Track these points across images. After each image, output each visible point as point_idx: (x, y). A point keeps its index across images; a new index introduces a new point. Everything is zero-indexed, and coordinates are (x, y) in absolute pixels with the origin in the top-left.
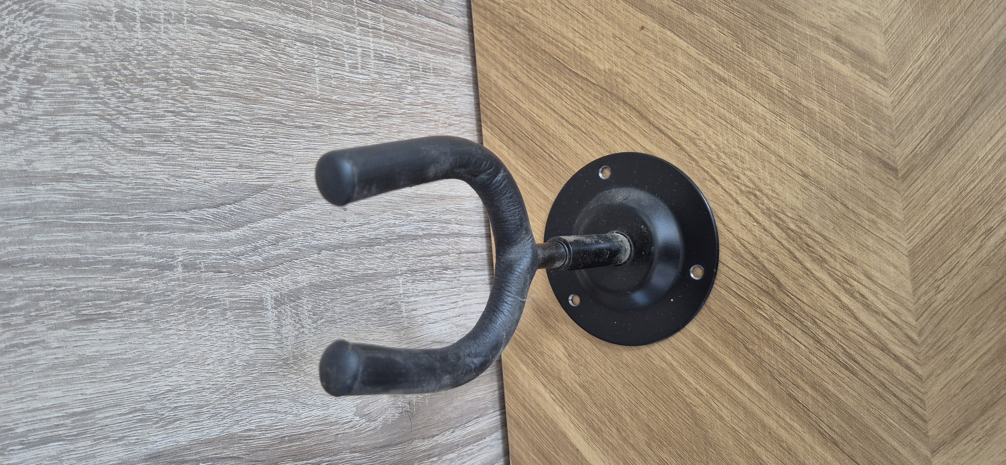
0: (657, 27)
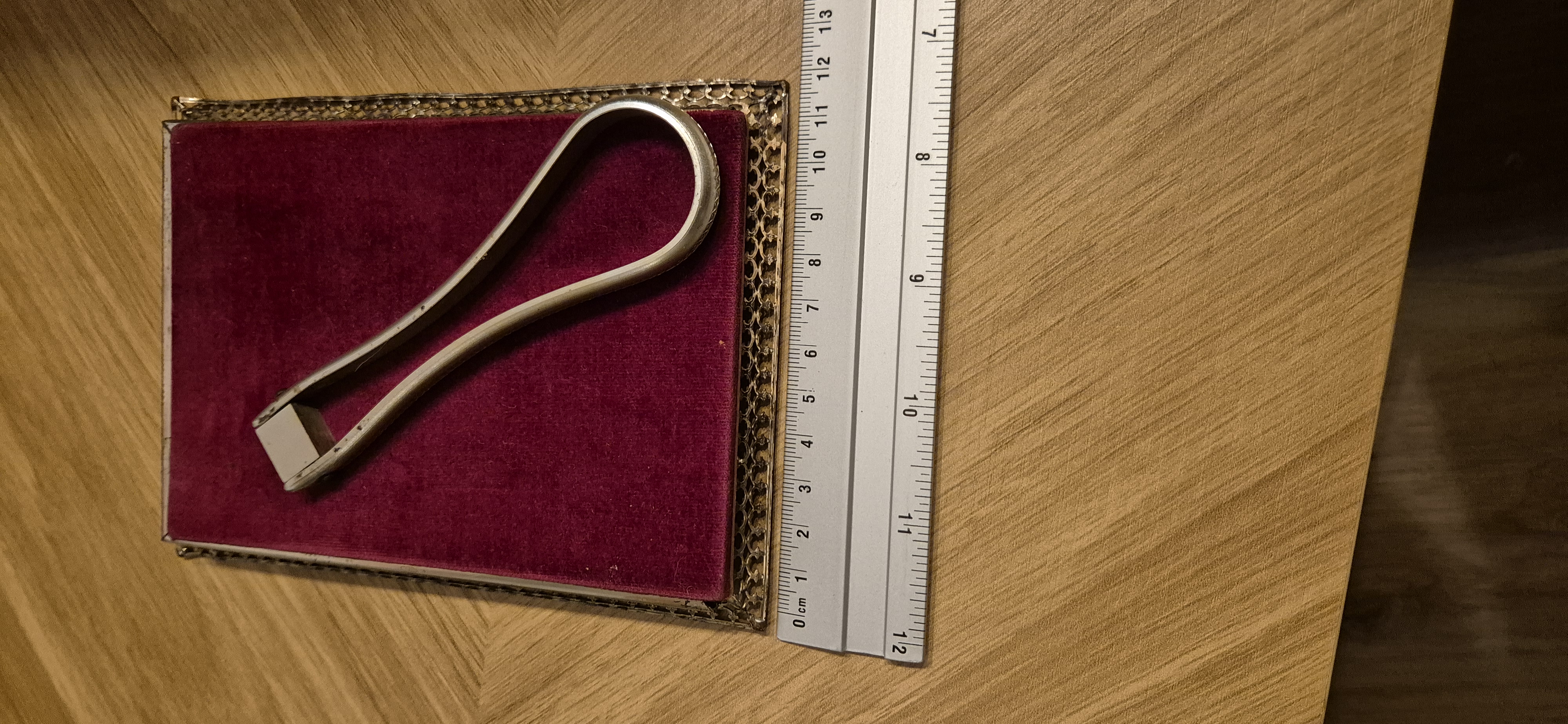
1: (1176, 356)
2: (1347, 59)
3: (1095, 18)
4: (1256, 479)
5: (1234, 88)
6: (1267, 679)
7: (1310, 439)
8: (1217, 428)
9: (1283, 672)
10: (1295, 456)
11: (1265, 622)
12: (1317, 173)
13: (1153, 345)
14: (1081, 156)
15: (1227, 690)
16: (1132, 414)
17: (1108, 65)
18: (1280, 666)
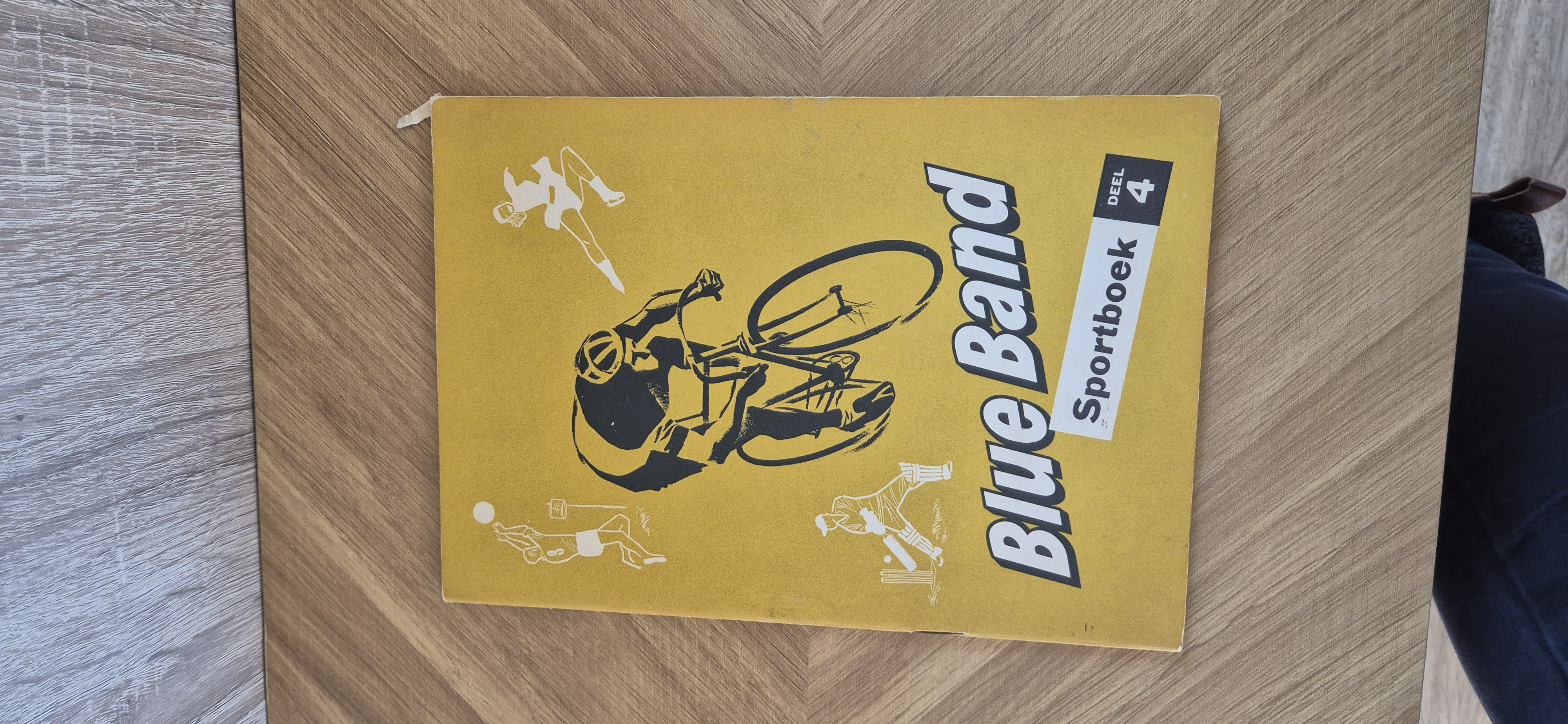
0: (547, 33)
1: (1324, 255)
2: (1425, 38)
3: (1247, 22)
4: (1385, 331)
5: (1350, 65)
6: (1403, 464)
7: (1420, 299)
8: (1356, 301)
9: (1413, 458)
10: (1410, 313)
11: (1399, 426)
12: (1411, 119)
13: (1308, 249)
14: (1245, 122)
15: (1376, 477)
16: (1297, 299)
17: (1258, 55)
18: (1411, 455)
